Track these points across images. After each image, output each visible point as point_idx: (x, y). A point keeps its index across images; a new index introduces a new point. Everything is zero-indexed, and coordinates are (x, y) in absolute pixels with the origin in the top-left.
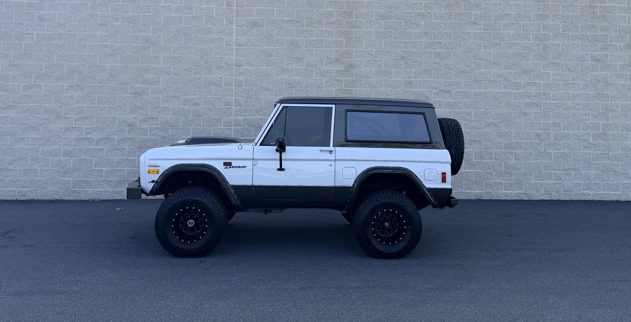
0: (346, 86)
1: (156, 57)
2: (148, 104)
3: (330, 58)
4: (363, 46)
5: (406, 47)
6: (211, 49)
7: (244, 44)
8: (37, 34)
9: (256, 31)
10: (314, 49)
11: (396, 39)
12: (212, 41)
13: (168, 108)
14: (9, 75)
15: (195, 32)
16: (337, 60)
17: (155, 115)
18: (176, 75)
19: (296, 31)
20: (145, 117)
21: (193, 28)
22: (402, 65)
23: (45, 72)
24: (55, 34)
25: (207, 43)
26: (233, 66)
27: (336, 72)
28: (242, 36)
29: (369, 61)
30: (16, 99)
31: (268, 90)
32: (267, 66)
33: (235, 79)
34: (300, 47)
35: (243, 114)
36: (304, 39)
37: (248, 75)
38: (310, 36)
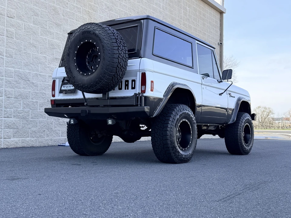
31: (35, 47)
32: (34, 24)
33: (6, 30)
34: (59, 14)
35: (13, 65)
36: (62, 8)
37: (19, 28)
38: (66, 8)
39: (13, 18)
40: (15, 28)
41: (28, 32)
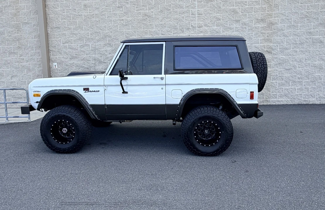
0: (268, 36)
1: (151, 25)
3: (257, 19)
4: (279, 10)
5: (308, 8)
6: (183, 17)
7: (203, 13)
8: (84, 15)
9: (210, 4)
10: (247, 14)
11: (302, 4)
12: (183, 13)
14: (72, 40)
15: (173, 8)
16: (262, 20)
18: (163, 34)
19: (236, 3)
21: (172, 5)
22: (305, 21)
23: (91, 37)
24: (94, 14)
25: (180, 14)
26: (196, 27)
27: (261, 28)
28: (202, 8)
29: (283, 19)
30: (77, 53)
32: (217, 26)
34: (238, 13)
36: (241, 7)
37: (206, 32)
38: (245, 5)
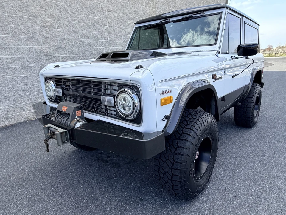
2: (57, 37)
10: (141, 6)
13: (71, 40)
17: (63, 46)
20: (56, 47)
26: (106, 11)
31: (124, 30)
32: (122, 14)
33: (108, 21)
35: (114, 45)
37: (115, 19)
39: (110, 12)
40: (112, 19)
41: (119, 20)
